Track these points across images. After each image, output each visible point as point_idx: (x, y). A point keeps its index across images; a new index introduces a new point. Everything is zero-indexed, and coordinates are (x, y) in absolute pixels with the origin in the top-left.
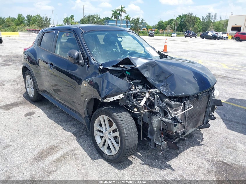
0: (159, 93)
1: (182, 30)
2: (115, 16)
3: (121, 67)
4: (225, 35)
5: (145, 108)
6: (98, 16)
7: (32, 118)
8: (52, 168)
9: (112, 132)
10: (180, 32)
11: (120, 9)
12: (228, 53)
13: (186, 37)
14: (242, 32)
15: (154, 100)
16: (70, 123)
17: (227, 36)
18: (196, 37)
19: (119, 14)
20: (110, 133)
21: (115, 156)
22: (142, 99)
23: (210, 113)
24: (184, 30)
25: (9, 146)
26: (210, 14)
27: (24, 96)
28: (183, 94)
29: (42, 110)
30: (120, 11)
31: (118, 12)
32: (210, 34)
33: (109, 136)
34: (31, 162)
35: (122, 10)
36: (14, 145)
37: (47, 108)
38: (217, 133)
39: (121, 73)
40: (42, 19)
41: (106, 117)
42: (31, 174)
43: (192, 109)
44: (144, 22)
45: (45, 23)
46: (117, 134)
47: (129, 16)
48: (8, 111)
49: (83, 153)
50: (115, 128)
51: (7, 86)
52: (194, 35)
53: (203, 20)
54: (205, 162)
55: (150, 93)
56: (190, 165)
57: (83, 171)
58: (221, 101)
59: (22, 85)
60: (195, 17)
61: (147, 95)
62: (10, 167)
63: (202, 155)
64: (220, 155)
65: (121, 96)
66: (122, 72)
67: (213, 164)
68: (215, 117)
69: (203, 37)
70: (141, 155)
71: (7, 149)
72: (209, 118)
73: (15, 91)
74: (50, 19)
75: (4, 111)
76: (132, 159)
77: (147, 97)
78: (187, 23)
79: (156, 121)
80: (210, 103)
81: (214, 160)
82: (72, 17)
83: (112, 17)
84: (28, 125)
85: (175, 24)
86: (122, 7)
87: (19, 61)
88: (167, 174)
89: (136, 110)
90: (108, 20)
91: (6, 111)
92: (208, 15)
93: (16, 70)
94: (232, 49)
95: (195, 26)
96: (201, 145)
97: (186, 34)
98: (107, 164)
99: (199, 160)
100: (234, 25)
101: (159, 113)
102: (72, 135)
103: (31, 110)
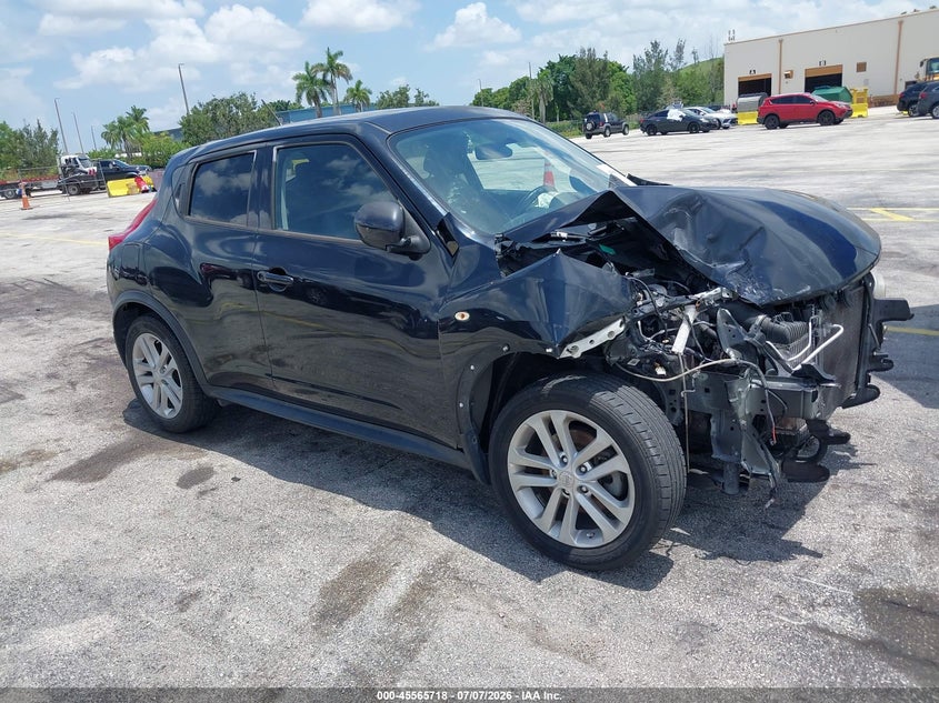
0: (729, 300)
1: (566, 113)
2: (308, 94)
3: (561, 239)
4: (724, 114)
5: (691, 358)
6: (250, 100)
7: (213, 489)
8: (408, 633)
9: (588, 465)
10: (558, 123)
11: (325, 61)
12: (764, 172)
13: (589, 137)
14: (775, 94)
15: (714, 328)
16: (371, 477)
17: (734, 116)
18: (625, 134)
19: (325, 82)
20: (583, 469)
21: (617, 544)
22: (675, 333)
23: (874, 350)
24: (576, 113)
25: (196, 596)
26: (655, 45)
27: (126, 420)
28: (809, 288)
29: (235, 455)
30: (327, 71)
31: (320, 76)
32: (675, 114)
33: (579, 480)
34: (315, 628)
35: (333, 67)
36: (214, 588)
37: (248, 446)
38: (880, 421)
39: (589, 253)
40: (22, 135)
41: (560, 417)
42: (343, 666)
43: (840, 336)
44: (426, 100)
45: (35, 153)
46: (620, 464)
47: (362, 87)
48: (104, 482)
49: (483, 564)
50: (606, 445)
51: (34, 398)
52: (618, 127)
53: (635, 67)
54: (898, 513)
55: (700, 305)
56: (856, 530)
57: (520, 619)
58: (905, 302)
59: (92, 386)
60: (605, 63)
61: (691, 313)
62: (251, 658)
63: (875, 493)
64: (931, 484)
65: (617, 328)
66: (590, 249)
67: (925, 511)
68: (891, 362)
69: (651, 129)
70: (681, 531)
71: (195, 605)
72: (873, 366)
73: (82, 411)
74: (55, 134)
75: (90, 485)
76: (665, 550)
77: (692, 321)
78: (579, 85)
79: (743, 396)
80: (871, 315)
81: (923, 501)
82: (138, 115)
83: (299, 97)
84: (216, 515)
85: (536, 95)
86: (332, 53)
87: (17, 305)
88: (802, 568)
89: (660, 371)
90: (282, 109)
91: (98, 484)
92: (650, 48)
93: (30, 338)
94: (769, 154)
95: (612, 94)
96: (856, 466)
97: (589, 126)
98: (587, 583)
99: (875, 510)
100: (745, 74)
101: (748, 366)
102: (403, 514)
103: (194, 464)
